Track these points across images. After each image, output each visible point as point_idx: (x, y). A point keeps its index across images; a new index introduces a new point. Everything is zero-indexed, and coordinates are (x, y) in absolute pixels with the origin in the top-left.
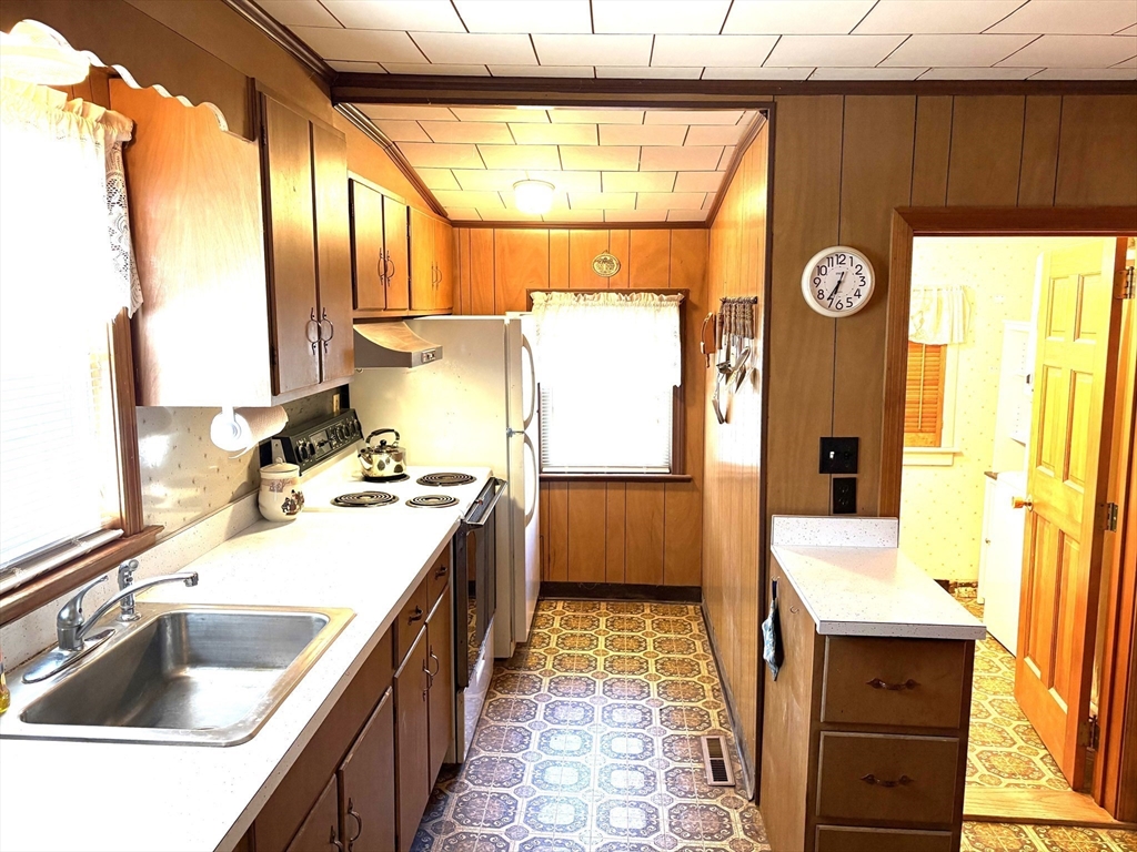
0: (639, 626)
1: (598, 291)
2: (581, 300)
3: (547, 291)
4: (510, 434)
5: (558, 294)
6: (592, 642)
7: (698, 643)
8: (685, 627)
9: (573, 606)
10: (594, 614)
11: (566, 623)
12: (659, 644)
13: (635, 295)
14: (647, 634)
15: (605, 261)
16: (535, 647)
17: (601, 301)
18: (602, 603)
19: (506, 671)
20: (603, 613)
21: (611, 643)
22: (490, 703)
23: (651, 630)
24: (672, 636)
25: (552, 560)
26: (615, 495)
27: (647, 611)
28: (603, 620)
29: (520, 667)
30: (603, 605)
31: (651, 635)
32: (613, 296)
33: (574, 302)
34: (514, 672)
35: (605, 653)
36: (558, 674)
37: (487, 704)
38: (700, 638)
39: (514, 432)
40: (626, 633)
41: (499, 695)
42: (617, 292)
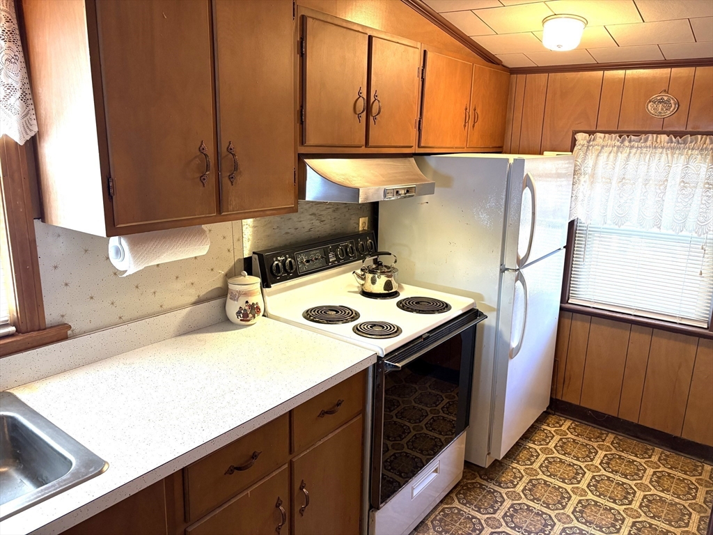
0: (637, 473)
1: (646, 133)
2: (627, 143)
3: (590, 133)
4: (503, 270)
5: (602, 135)
6: (577, 475)
7: (695, 516)
8: (690, 491)
9: (579, 430)
10: (595, 445)
11: (562, 447)
12: (648, 502)
13: (689, 138)
14: (640, 486)
15: (661, 101)
16: (518, 463)
17: (649, 143)
18: (610, 435)
19: (478, 480)
20: (605, 446)
21: (595, 485)
22: (443, 510)
23: (647, 482)
24: (667, 497)
25: (566, 383)
26: (640, 338)
27: (655, 458)
28: (601, 454)
29: (492, 479)
30: (611, 437)
31: (646, 488)
32: (664, 137)
33: (618, 144)
34: (484, 483)
35: (584, 493)
36: (524, 500)
37: (440, 508)
38: (700, 509)
39: (507, 269)
40: (618, 478)
41: (456, 504)
42: (668, 134)
